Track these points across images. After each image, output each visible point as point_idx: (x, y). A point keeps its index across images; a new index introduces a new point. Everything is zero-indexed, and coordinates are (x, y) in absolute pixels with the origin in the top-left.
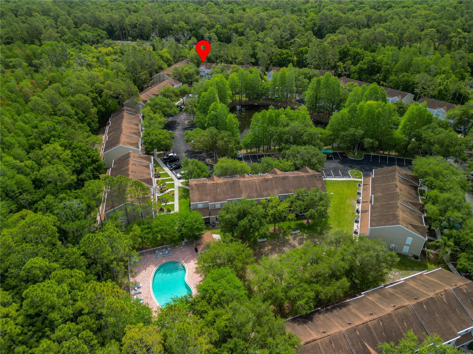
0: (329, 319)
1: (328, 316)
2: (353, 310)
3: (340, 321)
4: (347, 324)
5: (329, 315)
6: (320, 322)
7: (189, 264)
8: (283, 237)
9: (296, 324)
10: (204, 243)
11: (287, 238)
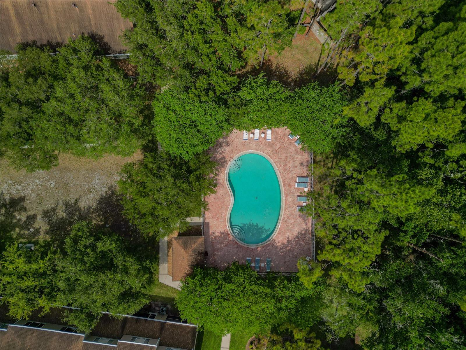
0: (59, 29)
1: (57, 34)
2: (18, 30)
3: (45, 16)
4: (38, 8)
5: (56, 38)
6: (73, 30)
7: (222, 230)
8: (53, 241)
9: (106, 40)
10: (190, 252)
11: (48, 238)
